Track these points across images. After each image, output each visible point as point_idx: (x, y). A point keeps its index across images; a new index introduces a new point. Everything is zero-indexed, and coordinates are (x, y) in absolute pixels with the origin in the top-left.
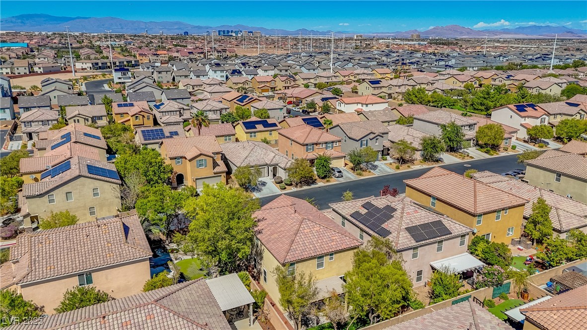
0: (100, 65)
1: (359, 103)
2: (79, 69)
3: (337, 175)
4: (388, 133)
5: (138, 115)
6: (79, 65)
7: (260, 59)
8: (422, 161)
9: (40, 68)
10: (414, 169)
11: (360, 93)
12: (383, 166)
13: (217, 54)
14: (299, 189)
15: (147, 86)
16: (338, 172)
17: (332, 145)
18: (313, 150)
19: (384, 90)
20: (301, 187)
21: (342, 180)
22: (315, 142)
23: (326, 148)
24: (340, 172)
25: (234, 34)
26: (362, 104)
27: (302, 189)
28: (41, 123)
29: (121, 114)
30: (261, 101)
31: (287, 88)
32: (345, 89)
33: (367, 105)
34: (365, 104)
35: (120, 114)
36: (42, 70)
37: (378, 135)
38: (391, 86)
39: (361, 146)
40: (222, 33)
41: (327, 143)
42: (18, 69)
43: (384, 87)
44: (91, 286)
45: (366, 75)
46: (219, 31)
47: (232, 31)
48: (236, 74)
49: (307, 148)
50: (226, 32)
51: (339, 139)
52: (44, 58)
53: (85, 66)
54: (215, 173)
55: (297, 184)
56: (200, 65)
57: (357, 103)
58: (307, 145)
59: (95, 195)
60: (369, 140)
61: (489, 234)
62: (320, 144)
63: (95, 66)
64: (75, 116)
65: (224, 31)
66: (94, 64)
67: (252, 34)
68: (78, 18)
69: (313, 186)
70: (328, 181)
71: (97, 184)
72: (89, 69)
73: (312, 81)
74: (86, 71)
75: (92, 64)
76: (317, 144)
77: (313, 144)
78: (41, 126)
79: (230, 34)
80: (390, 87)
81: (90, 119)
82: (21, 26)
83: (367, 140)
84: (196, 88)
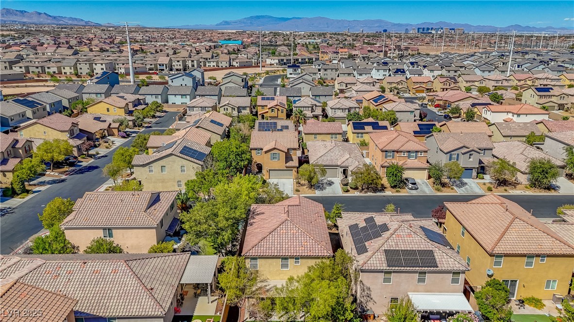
0: (285, 61)
1: (510, 112)
2: (268, 65)
3: (410, 187)
4: (492, 150)
5: (273, 108)
6: (269, 61)
7: (437, 58)
8: (528, 186)
9: (237, 63)
10: (512, 194)
11: (523, 101)
12: (473, 185)
13: (398, 53)
14: (362, 194)
15: (303, 82)
16: (413, 184)
17: (416, 155)
18: (393, 158)
19: (554, 99)
20: (366, 192)
21: (414, 193)
22: (396, 149)
23: (409, 157)
24: (415, 184)
25: (433, 32)
26: (514, 114)
27: (366, 195)
28: (200, 109)
29: (263, 106)
30: (395, 102)
31: (445, 90)
32: (509, 94)
33: (519, 115)
34: (516, 114)
35: (261, 106)
36: (238, 65)
37: (473, 150)
38: (564, 95)
39: (450, 160)
40: (421, 30)
41: (410, 152)
42: (221, 63)
43: (554, 96)
44: (112, 239)
45: (550, 81)
46: (419, 29)
47: (432, 29)
48: (400, 73)
49: (386, 155)
50: (425, 29)
51: (425, 149)
52: (245, 54)
53: (273, 62)
54: (287, 167)
55: (363, 189)
56: (370, 63)
57: (508, 112)
58: (386, 151)
59: (182, 171)
60: (460, 154)
61: (516, 281)
62: (401, 152)
63: (281, 62)
64: (225, 105)
65: (424, 29)
66: (280, 61)
67: (453, 31)
68: (293, 18)
69: (378, 194)
70: (397, 191)
71: (185, 162)
72: (275, 65)
73: (476, 84)
74: (273, 66)
75: (279, 60)
76: (397, 152)
77: (393, 151)
78: (200, 111)
79: (430, 31)
80: (562, 96)
81: (236, 109)
82: (250, 26)
83: (458, 155)
84: (349, 86)
